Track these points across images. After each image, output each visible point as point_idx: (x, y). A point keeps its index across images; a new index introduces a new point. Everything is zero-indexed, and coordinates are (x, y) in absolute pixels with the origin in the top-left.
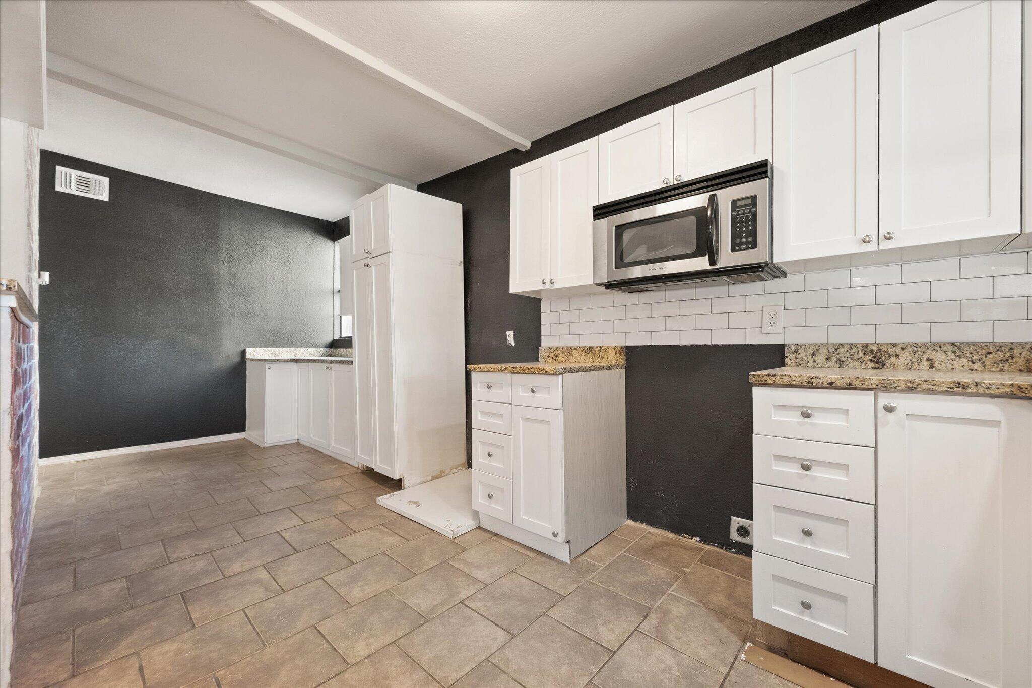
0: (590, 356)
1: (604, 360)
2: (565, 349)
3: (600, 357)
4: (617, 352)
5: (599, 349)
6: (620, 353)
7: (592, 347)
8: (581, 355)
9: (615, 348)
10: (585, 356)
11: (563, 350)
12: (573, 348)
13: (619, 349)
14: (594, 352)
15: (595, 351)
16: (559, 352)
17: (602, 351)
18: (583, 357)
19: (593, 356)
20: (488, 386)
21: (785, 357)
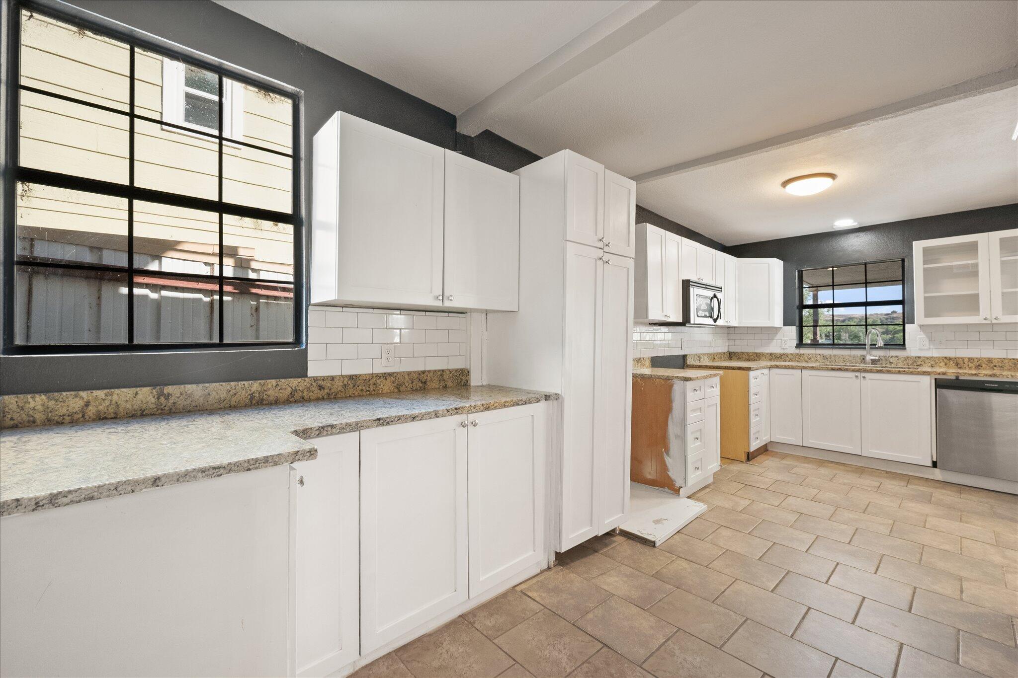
0: (639, 364)
3: (644, 365)
4: (649, 361)
13: (650, 358)
14: (641, 362)
17: (644, 360)
19: (641, 364)
20: (694, 390)
21: (687, 360)
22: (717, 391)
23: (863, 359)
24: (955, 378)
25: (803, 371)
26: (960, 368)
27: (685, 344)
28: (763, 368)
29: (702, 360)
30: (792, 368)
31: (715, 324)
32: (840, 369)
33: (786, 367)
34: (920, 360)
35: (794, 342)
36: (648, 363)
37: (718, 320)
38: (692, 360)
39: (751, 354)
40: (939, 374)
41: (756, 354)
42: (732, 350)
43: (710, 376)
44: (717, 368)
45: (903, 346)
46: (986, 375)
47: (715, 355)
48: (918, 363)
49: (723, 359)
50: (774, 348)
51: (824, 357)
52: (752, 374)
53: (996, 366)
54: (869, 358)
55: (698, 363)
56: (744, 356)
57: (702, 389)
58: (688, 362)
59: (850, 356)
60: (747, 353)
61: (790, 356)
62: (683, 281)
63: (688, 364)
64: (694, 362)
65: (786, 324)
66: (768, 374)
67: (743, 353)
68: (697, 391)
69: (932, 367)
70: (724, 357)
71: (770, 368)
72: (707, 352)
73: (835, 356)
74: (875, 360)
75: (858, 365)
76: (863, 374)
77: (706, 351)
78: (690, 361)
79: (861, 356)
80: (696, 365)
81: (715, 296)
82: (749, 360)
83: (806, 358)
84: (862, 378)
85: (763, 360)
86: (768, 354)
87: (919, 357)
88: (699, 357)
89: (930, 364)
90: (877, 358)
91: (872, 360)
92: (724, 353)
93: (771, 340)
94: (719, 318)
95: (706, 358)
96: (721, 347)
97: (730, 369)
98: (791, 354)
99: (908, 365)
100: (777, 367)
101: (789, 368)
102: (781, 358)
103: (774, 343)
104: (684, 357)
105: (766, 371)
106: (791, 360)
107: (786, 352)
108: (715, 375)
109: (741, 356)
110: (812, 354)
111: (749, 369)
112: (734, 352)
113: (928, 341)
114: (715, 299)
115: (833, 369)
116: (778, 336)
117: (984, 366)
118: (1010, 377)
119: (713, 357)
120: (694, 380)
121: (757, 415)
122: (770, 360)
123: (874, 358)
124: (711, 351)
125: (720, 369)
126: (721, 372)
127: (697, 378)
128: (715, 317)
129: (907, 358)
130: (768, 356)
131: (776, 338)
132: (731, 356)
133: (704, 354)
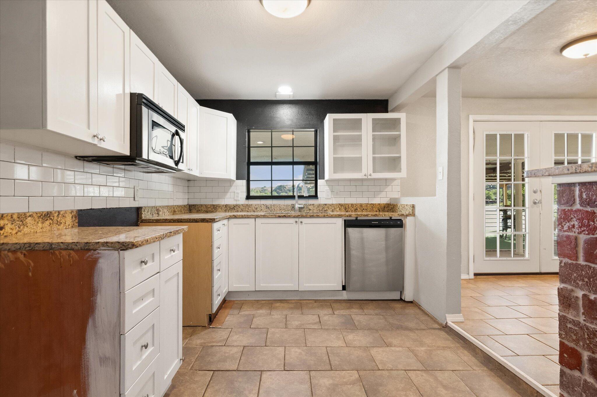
0: (47, 223)
1: (62, 225)
2: (15, 217)
3: (59, 223)
4: (73, 216)
5: (57, 214)
6: (76, 217)
7: (51, 213)
8: (38, 223)
9: (72, 212)
10: (43, 223)
11: (12, 217)
12: (28, 215)
13: (75, 213)
14: (52, 218)
15: (54, 217)
16: (6, 222)
17: (60, 216)
18: (40, 225)
19: (52, 222)
20: (142, 262)
21: (141, 214)
22: (179, 254)
23: (293, 207)
24: (355, 219)
25: (257, 220)
26: (347, 211)
27: (139, 194)
28: (224, 218)
29: (161, 213)
30: (248, 217)
31: (176, 167)
32: (285, 216)
33: (242, 217)
34: (326, 207)
35: (245, 195)
36: (69, 220)
37: (180, 164)
38: (149, 213)
39: (209, 206)
40: (347, 216)
41: (214, 205)
42: (192, 202)
43: (170, 234)
44: (178, 222)
45: (315, 196)
46: (372, 215)
47: (175, 208)
48: (325, 209)
49: (183, 213)
50: (228, 200)
51: (267, 207)
52: (216, 226)
53: (364, 209)
54: (297, 206)
55: (155, 217)
56: (202, 208)
57: (157, 258)
58: (143, 216)
59: (284, 205)
60: (205, 205)
61: (241, 207)
62: (132, 95)
63: (143, 218)
64: (151, 216)
65: (238, 178)
66: (227, 225)
67: (202, 205)
68: (146, 264)
69: (333, 211)
70: (184, 209)
71: (229, 218)
72: (167, 205)
73: (274, 205)
74: (301, 207)
75: (289, 212)
76: (301, 220)
77: (165, 203)
78: (145, 215)
79: (292, 205)
80: (153, 220)
81: (177, 133)
82: (207, 212)
83: (254, 208)
84: (300, 223)
85: (219, 212)
86: (223, 205)
87: (326, 205)
88: (157, 210)
89: (331, 210)
90: (302, 206)
91: (299, 208)
92: (185, 206)
93: (226, 192)
94: (181, 161)
95: (165, 211)
96: (181, 200)
97: (192, 222)
98: (242, 205)
99: (320, 211)
100: (235, 217)
101: (245, 218)
102: (234, 209)
103: (228, 195)
104: (138, 210)
105: (225, 222)
106: (242, 211)
107: (238, 203)
108: (176, 232)
109: (200, 209)
110: (258, 205)
111: (213, 221)
112: (193, 205)
113: (330, 192)
114: (177, 137)
115: (279, 217)
116: (232, 189)
117: (358, 209)
118: (383, 215)
119: (174, 210)
120: (140, 245)
121: (219, 270)
122: (225, 211)
123: (300, 206)
124: (171, 203)
125: (181, 222)
126: (185, 227)
127: (147, 242)
128: (176, 159)
129: (319, 205)
130: (224, 208)
131: (230, 191)
132: (191, 208)
133: (163, 207)
